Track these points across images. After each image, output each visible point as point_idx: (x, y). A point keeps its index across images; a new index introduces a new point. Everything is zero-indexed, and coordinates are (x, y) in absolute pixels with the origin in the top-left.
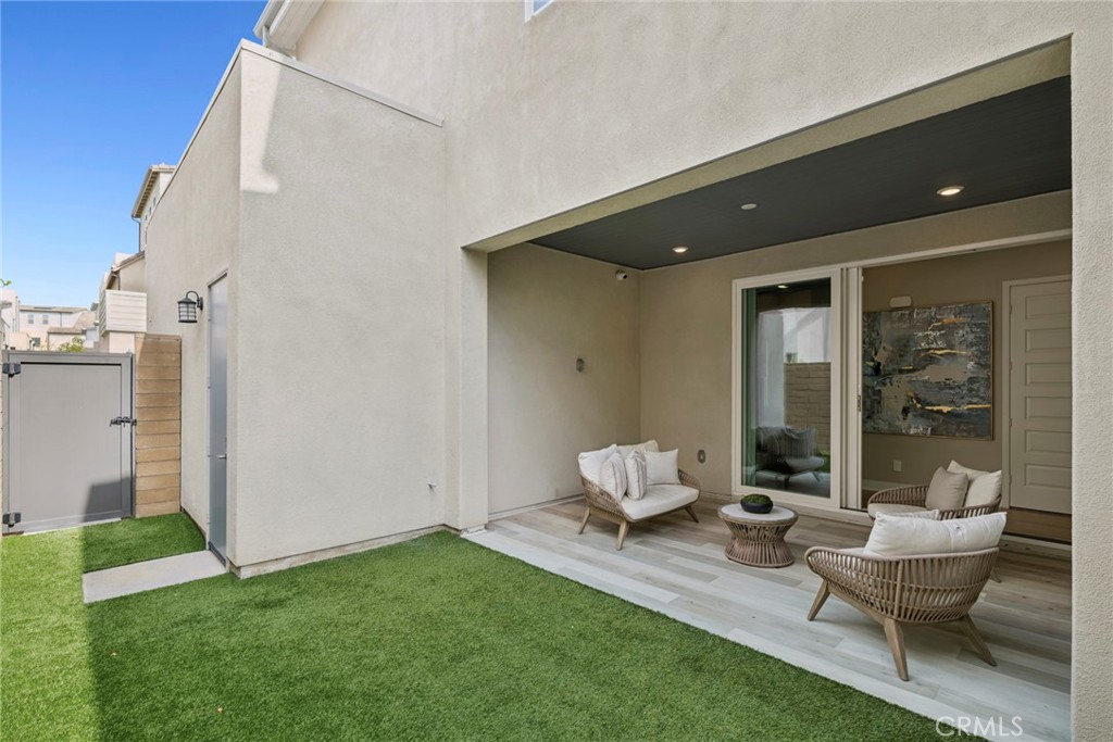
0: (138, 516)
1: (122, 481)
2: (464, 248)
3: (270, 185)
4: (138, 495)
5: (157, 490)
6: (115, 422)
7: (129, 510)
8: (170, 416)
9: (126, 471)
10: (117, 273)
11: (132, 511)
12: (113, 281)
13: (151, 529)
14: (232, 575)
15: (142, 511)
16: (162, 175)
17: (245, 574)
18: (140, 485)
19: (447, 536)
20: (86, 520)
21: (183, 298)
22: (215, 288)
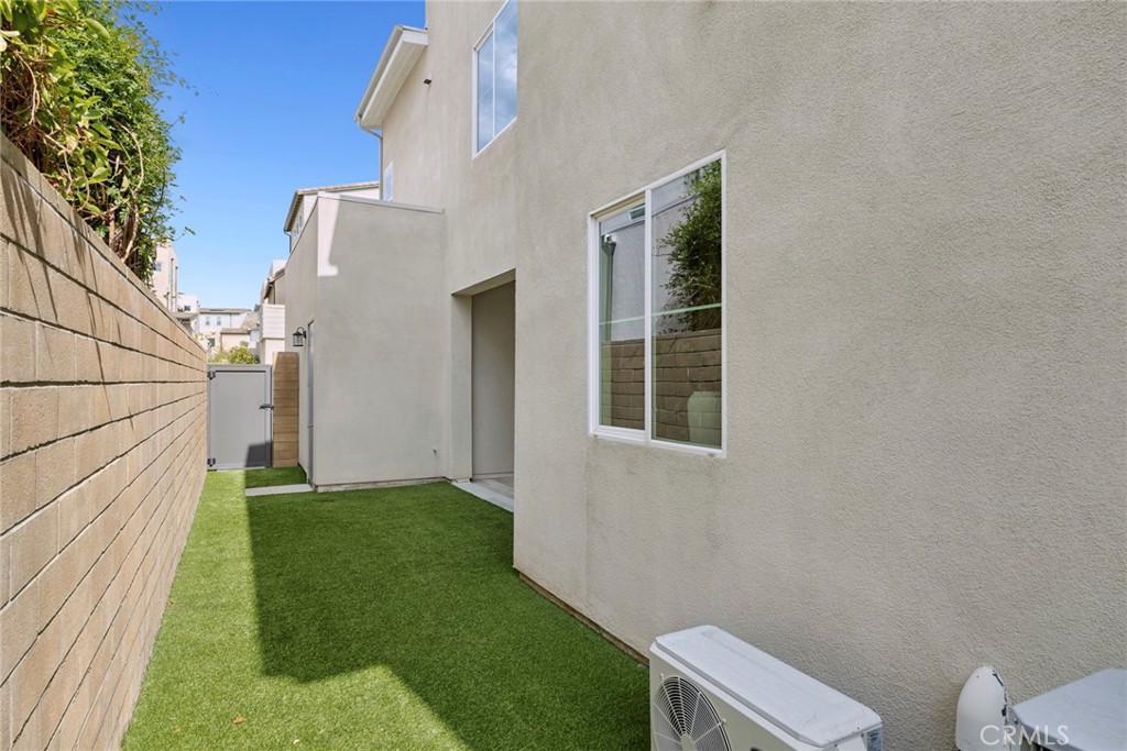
0: (274, 466)
1: (267, 444)
2: (453, 295)
3: (332, 271)
4: (275, 453)
5: (285, 451)
6: (262, 407)
7: (270, 464)
8: (292, 404)
9: (268, 438)
10: (273, 283)
11: (271, 463)
12: (269, 292)
13: (280, 473)
14: (315, 492)
15: (276, 464)
16: (305, 197)
17: (320, 490)
18: (276, 447)
19: (445, 482)
20: (247, 466)
21: (295, 332)
22: (312, 326)
